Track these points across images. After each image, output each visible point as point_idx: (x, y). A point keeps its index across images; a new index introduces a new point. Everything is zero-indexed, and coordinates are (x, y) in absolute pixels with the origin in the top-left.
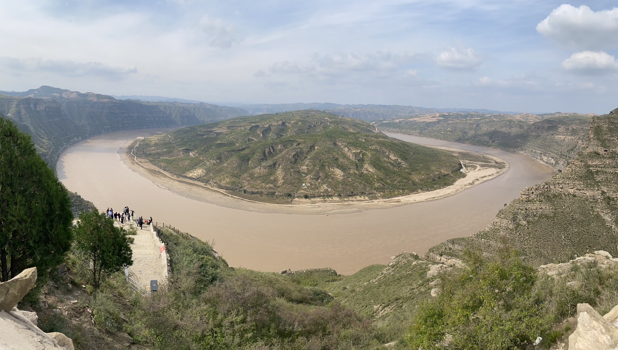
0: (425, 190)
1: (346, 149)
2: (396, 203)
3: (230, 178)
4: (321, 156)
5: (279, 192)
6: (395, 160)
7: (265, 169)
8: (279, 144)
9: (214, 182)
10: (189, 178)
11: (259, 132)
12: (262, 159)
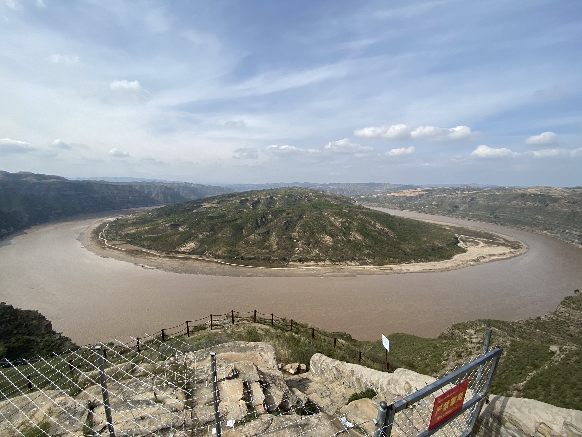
0: (419, 260)
1: (332, 218)
2: (389, 271)
3: (226, 248)
4: (310, 224)
5: (274, 256)
6: (382, 229)
7: (260, 236)
8: (270, 214)
9: (210, 253)
10: (181, 252)
11: (249, 205)
12: (256, 228)
